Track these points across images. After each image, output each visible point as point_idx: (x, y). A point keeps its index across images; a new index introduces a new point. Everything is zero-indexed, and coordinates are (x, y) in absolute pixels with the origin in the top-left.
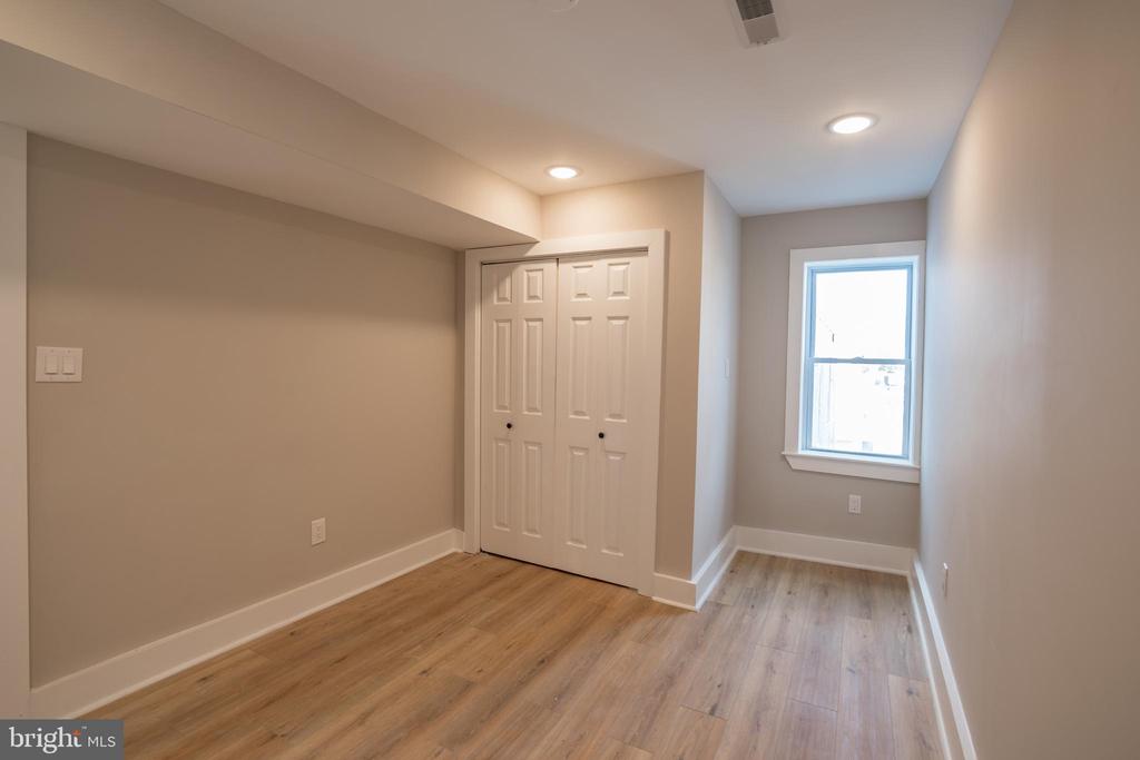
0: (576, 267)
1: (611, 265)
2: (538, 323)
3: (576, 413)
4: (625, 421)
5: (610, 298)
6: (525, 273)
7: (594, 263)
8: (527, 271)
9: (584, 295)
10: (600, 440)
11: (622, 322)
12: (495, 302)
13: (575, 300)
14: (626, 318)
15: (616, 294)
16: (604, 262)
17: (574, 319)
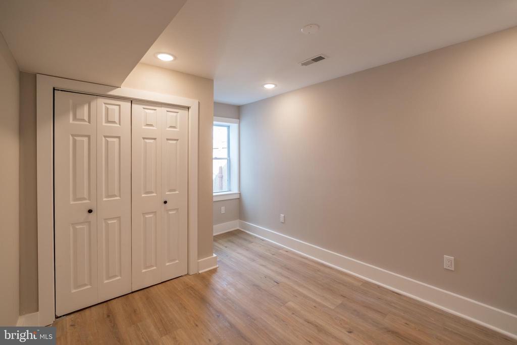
0: (144, 108)
1: (168, 111)
2: (116, 140)
3: (147, 193)
4: (177, 192)
5: (167, 129)
6: (104, 105)
7: (158, 109)
8: (105, 104)
9: (151, 125)
10: (164, 204)
11: (175, 142)
12: (71, 121)
13: (144, 127)
14: (177, 140)
15: (171, 127)
16: (164, 109)
17: (144, 138)
